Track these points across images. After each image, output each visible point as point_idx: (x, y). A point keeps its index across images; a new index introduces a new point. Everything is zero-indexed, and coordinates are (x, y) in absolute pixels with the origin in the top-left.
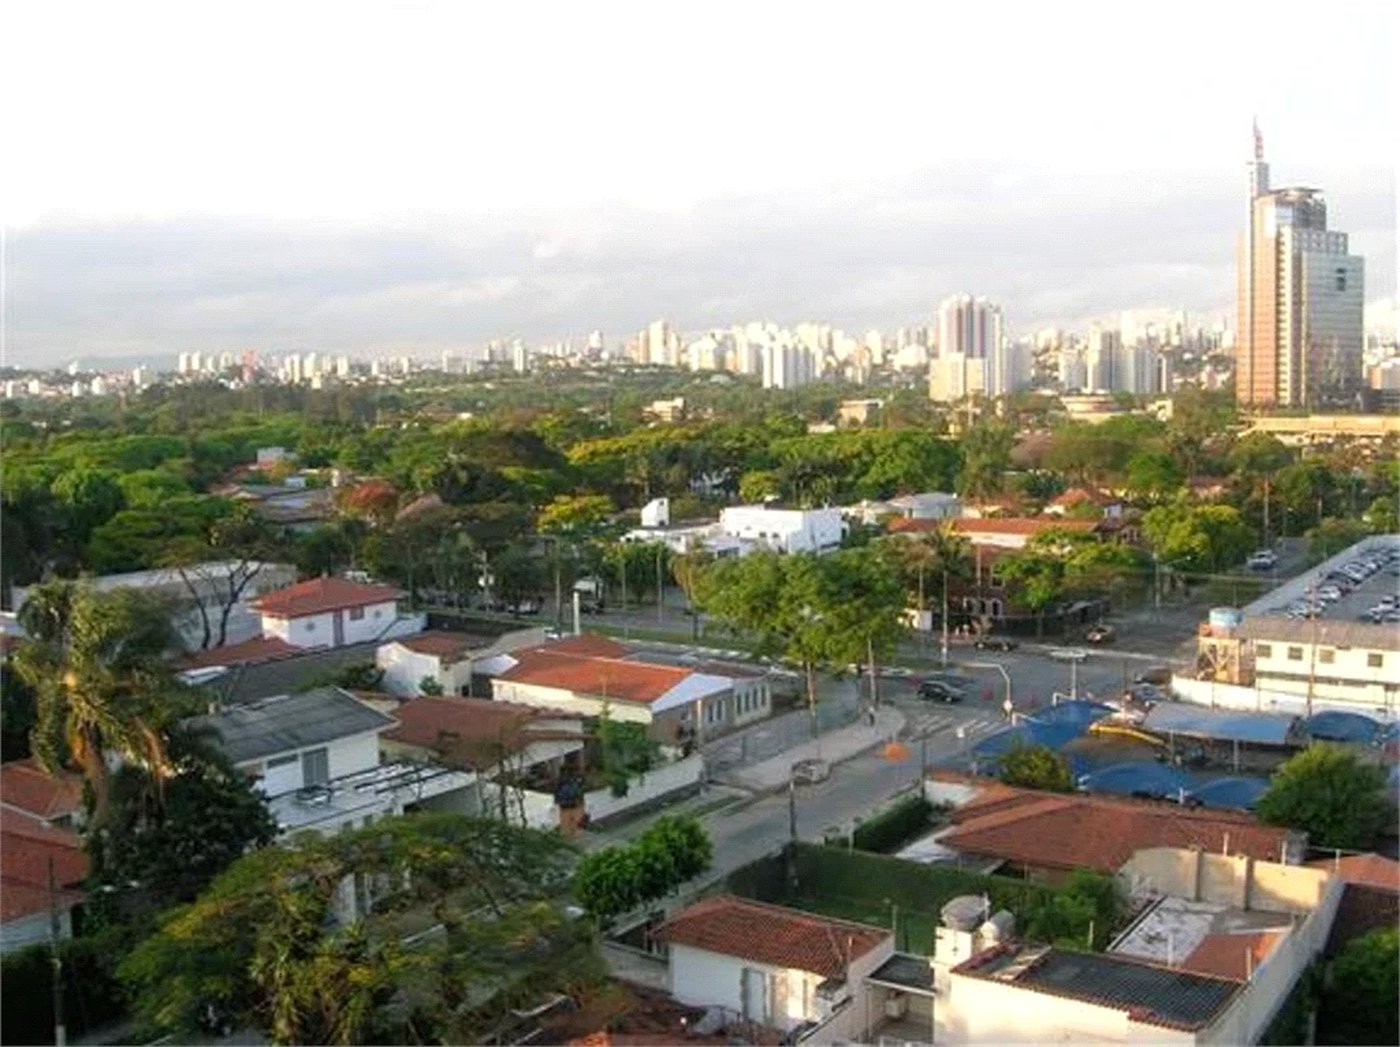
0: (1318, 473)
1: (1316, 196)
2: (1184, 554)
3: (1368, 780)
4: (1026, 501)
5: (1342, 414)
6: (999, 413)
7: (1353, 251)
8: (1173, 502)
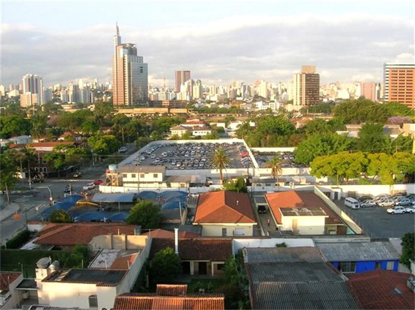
0: (137, 125)
1: (134, 46)
2: (100, 150)
3: (156, 209)
4: (52, 136)
5: (143, 108)
6: (43, 110)
7: (144, 62)
8: (96, 135)
